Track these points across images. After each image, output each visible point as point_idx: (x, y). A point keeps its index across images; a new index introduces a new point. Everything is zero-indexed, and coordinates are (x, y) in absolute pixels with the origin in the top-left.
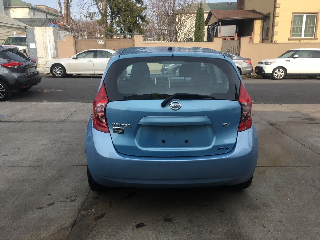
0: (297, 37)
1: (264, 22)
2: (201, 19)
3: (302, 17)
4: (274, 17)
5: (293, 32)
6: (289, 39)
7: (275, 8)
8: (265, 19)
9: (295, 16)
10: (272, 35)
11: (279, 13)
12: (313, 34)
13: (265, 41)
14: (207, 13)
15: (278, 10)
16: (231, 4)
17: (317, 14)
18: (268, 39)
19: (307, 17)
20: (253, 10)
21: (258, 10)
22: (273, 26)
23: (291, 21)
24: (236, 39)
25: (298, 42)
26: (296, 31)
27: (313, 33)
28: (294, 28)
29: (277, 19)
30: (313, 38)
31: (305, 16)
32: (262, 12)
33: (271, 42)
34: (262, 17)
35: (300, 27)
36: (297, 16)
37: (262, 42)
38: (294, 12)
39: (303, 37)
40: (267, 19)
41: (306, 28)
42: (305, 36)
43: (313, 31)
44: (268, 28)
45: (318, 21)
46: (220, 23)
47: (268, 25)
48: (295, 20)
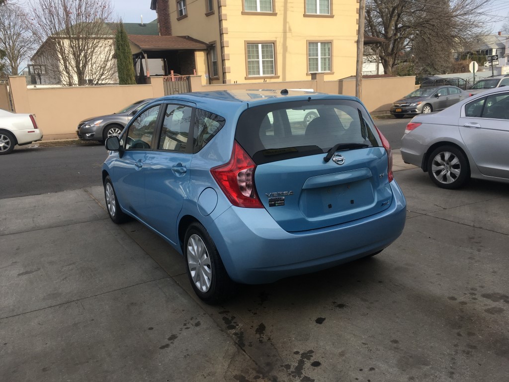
0: (255, 75)
1: (207, 54)
2: (126, 48)
3: (257, 47)
4: (222, 47)
5: (249, 68)
6: (246, 78)
7: (221, 34)
8: (209, 49)
9: (248, 47)
10: (224, 73)
11: (228, 42)
12: (273, 71)
13: (214, 81)
14: (111, 38)
15: (226, 38)
16: (145, 25)
17: (274, 43)
18: (218, 79)
19: (263, 47)
20: (188, 37)
21: (195, 37)
22: (223, 60)
23: (244, 53)
24: (173, 80)
25: (262, 81)
26: (251, 67)
27: (273, 68)
28: (249, 62)
29: (227, 51)
30: (273, 75)
31: (260, 46)
32: (201, 40)
33: (224, 83)
34: (204, 47)
35: (256, 61)
36: (251, 47)
37: (210, 84)
38: (247, 41)
39: (261, 74)
40: (211, 49)
41: (263, 62)
42: (264, 73)
43: (273, 65)
44: (215, 63)
45: (276, 53)
46: (146, 55)
47: (214, 59)
48: (249, 52)
